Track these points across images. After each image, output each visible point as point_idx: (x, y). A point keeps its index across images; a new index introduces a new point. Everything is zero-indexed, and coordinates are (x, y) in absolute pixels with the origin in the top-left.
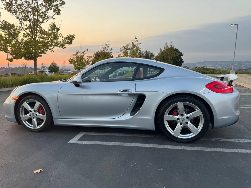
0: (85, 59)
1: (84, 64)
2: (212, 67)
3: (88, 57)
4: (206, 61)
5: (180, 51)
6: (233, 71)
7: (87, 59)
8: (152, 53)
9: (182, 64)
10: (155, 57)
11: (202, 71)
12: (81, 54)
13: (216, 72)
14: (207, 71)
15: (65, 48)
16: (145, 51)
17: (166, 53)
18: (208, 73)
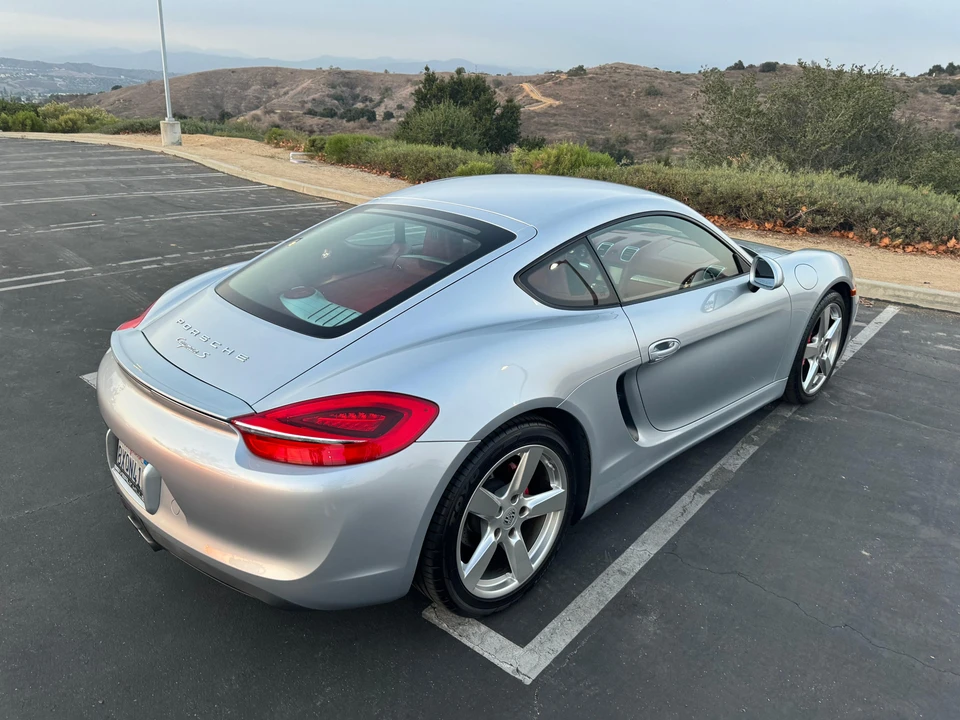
18: (14, 123)
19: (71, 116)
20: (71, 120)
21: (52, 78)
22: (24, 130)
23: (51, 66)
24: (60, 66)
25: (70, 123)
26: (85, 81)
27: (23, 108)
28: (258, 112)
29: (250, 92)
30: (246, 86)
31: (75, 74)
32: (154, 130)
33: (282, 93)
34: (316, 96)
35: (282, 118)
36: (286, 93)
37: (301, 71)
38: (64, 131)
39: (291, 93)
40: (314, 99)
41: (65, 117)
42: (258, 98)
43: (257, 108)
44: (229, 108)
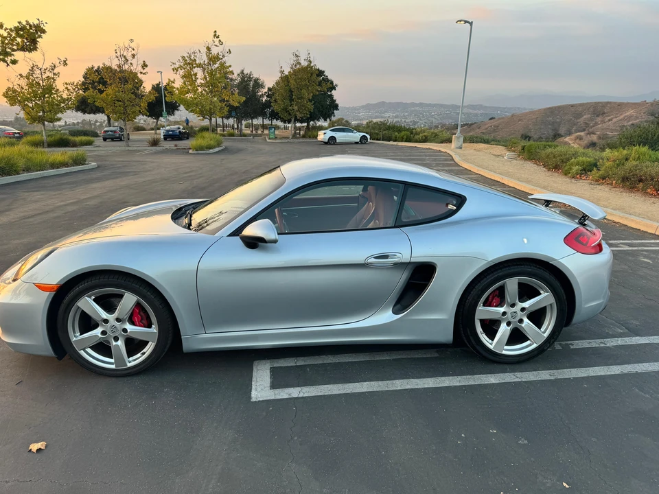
0: (61, 90)
1: (57, 105)
2: (396, 117)
3: (66, 84)
4: (383, 103)
5: (330, 78)
6: (458, 138)
7: (66, 92)
8: (258, 79)
9: (335, 112)
10: (266, 90)
11: (384, 132)
12: (46, 75)
13: (417, 137)
14: (397, 134)
15: (14, 62)
16: (239, 72)
17: (295, 80)
18: (399, 137)
22: (402, 141)
26: (476, 115)
28: (582, 134)
29: (581, 120)
30: (579, 116)
31: (471, 111)
32: (449, 141)
33: (607, 120)
34: (634, 122)
35: (599, 138)
36: (609, 120)
37: (628, 103)
39: (615, 120)
40: (633, 124)
41: (424, 134)
42: (586, 123)
43: (584, 130)
44: (562, 131)
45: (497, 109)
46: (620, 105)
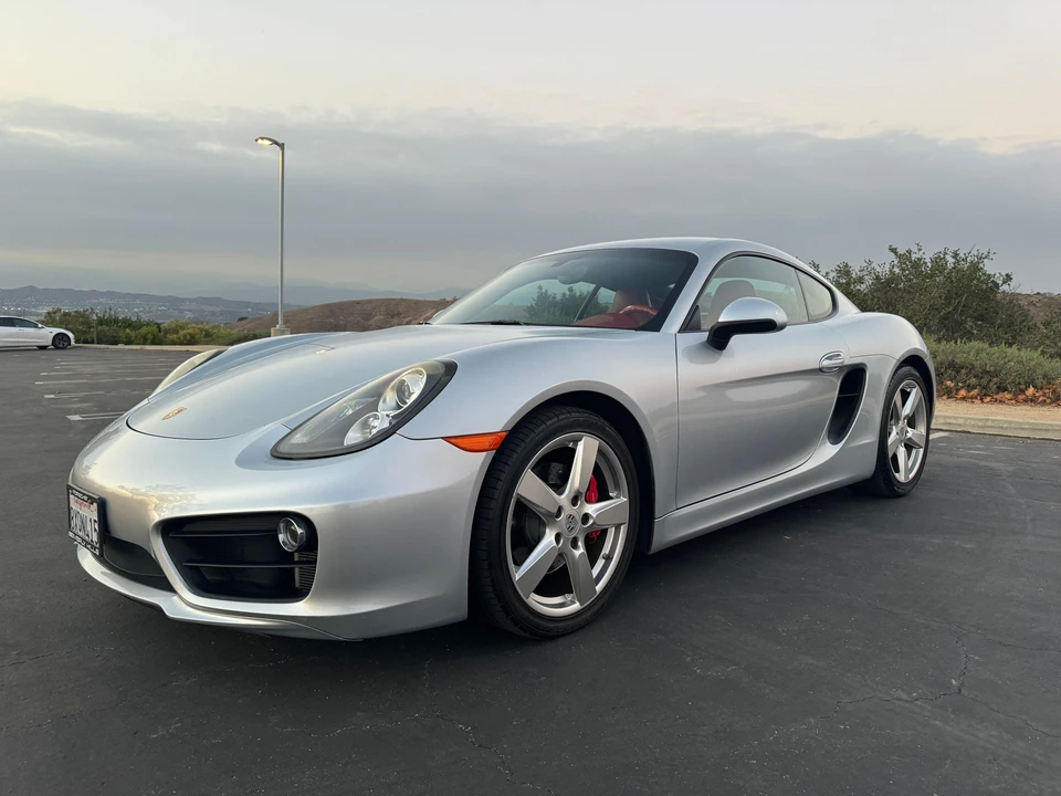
11: (100, 328)
14: (128, 330)
18: (136, 337)
19: (190, 331)
20: (190, 334)
21: (182, 311)
22: (144, 344)
23: (183, 300)
24: (191, 301)
25: (188, 337)
26: (213, 314)
27: (148, 324)
29: (373, 322)
30: (369, 316)
31: (203, 306)
38: (181, 344)
41: (185, 331)
45: (247, 304)
46: (417, 303)
